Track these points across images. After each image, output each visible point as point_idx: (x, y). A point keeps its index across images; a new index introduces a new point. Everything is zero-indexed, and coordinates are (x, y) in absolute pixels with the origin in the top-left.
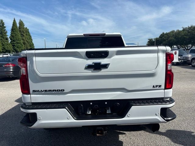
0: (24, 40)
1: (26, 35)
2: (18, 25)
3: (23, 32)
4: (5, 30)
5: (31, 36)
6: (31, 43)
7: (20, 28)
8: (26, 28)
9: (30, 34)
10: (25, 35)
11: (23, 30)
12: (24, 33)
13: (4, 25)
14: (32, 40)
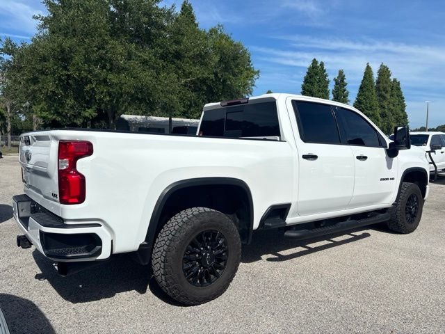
0: (384, 108)
1: (391, 95)
2: (375, 77)
3: (385, 90)
4: (345, 90)
5: (403, 98)
6: (402, 115)
7: (378, 82)
8: (395, 80)
9: (402, 93)
10: (389, 97)
11: (385, 85)
12: (387, 92)
13: (345, 81)
14: (404, 106)
